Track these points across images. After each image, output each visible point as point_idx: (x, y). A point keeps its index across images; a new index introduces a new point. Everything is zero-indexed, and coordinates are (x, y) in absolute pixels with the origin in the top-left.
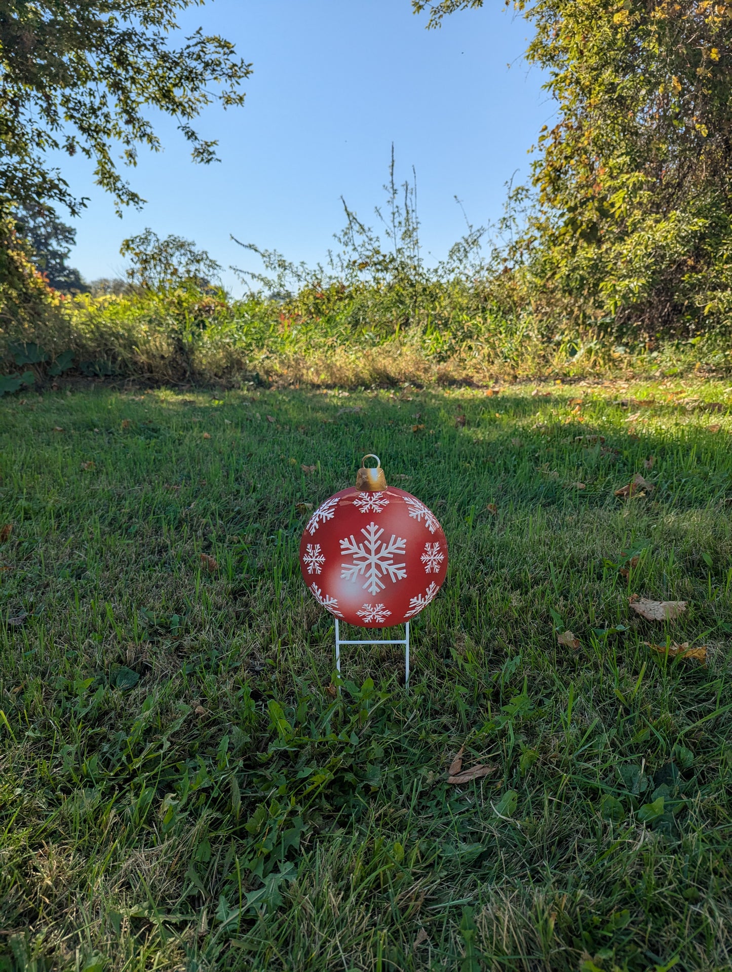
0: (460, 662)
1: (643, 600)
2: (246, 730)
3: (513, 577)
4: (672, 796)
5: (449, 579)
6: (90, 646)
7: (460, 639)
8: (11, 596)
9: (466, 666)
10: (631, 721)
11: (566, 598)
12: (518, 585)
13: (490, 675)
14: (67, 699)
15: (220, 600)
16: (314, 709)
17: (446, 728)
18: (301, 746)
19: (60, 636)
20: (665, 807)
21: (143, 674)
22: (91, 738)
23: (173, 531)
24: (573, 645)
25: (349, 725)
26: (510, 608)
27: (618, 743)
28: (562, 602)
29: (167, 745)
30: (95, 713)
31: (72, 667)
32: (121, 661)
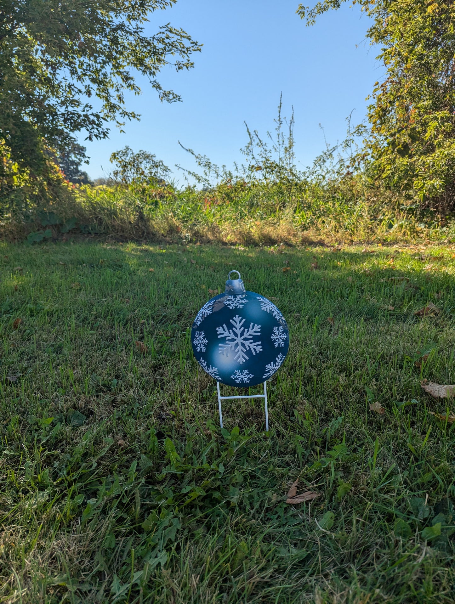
0: (300, 419)
1: (431, 383)
2: (150, 458)
3: (341, 364)
4: (447, 522)
5: (298, 364)
6: (57, 396)
7: (302, 404)
8: (13, 363)
9: (305, 422)
10: (419, 467)
11: (377, 380)
12: (345, 370)
13: (321, 430)
14: (36, 430)
15: (145, 371)
16: (198, 446)
17: (288, 464)
18: (186, 471)
19: (38, 389)
20: (442, 530)
21: (88, 417)
22: (48, 457)
23: (121, 327)
24: (380, 412)
25: (221, 458)
26: (338, 385)
27: (409, 481)
28: (374, 383)
29: (95, 465)
30: (53, 441)
31: (42, 409)
32: (75, 407)
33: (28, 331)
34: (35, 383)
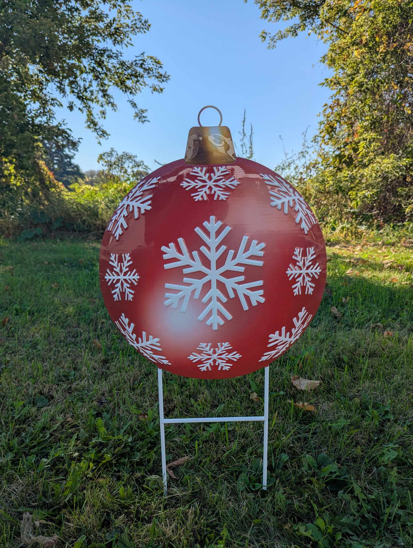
1: (300, 378)
2: (87, 431)
6: (29, 384)
14: (12, 410)
15: (96, 365)
18: (109, 440)
21: (50, 401)
22: (18, 429)
23: (85, 326)
24: (256, 400)
29: (48, 436)
30: (23, 418)
31: (17, 395)
32: (41, 393)
33: (13, 329)
34: (14, 374)
